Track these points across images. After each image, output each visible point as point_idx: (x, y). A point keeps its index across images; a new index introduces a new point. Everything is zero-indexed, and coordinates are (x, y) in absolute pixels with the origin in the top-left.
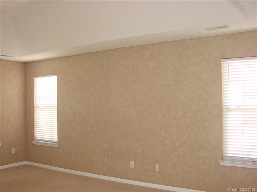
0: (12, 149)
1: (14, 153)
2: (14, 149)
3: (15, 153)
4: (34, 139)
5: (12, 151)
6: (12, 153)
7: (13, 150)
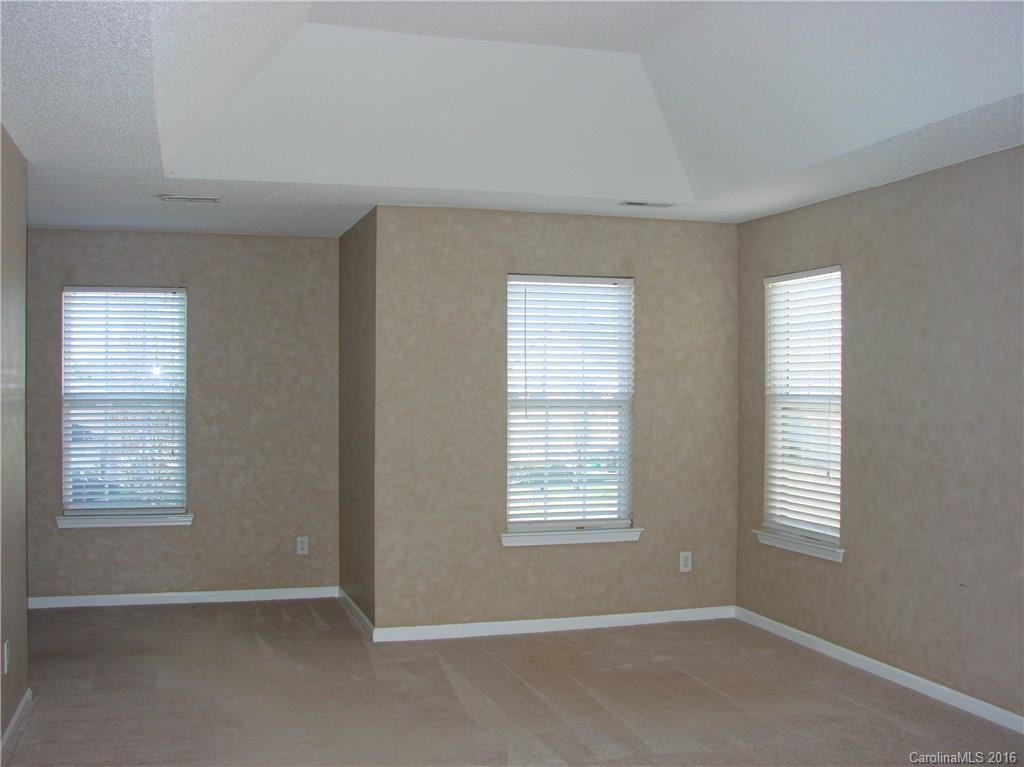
0: (683, 555)
1: (689, 569)
2: (689, 554)
3: (693, 571)
4: (765, 524)
5: (682, 562)
6: (682, 569)
7: (686, 558)
